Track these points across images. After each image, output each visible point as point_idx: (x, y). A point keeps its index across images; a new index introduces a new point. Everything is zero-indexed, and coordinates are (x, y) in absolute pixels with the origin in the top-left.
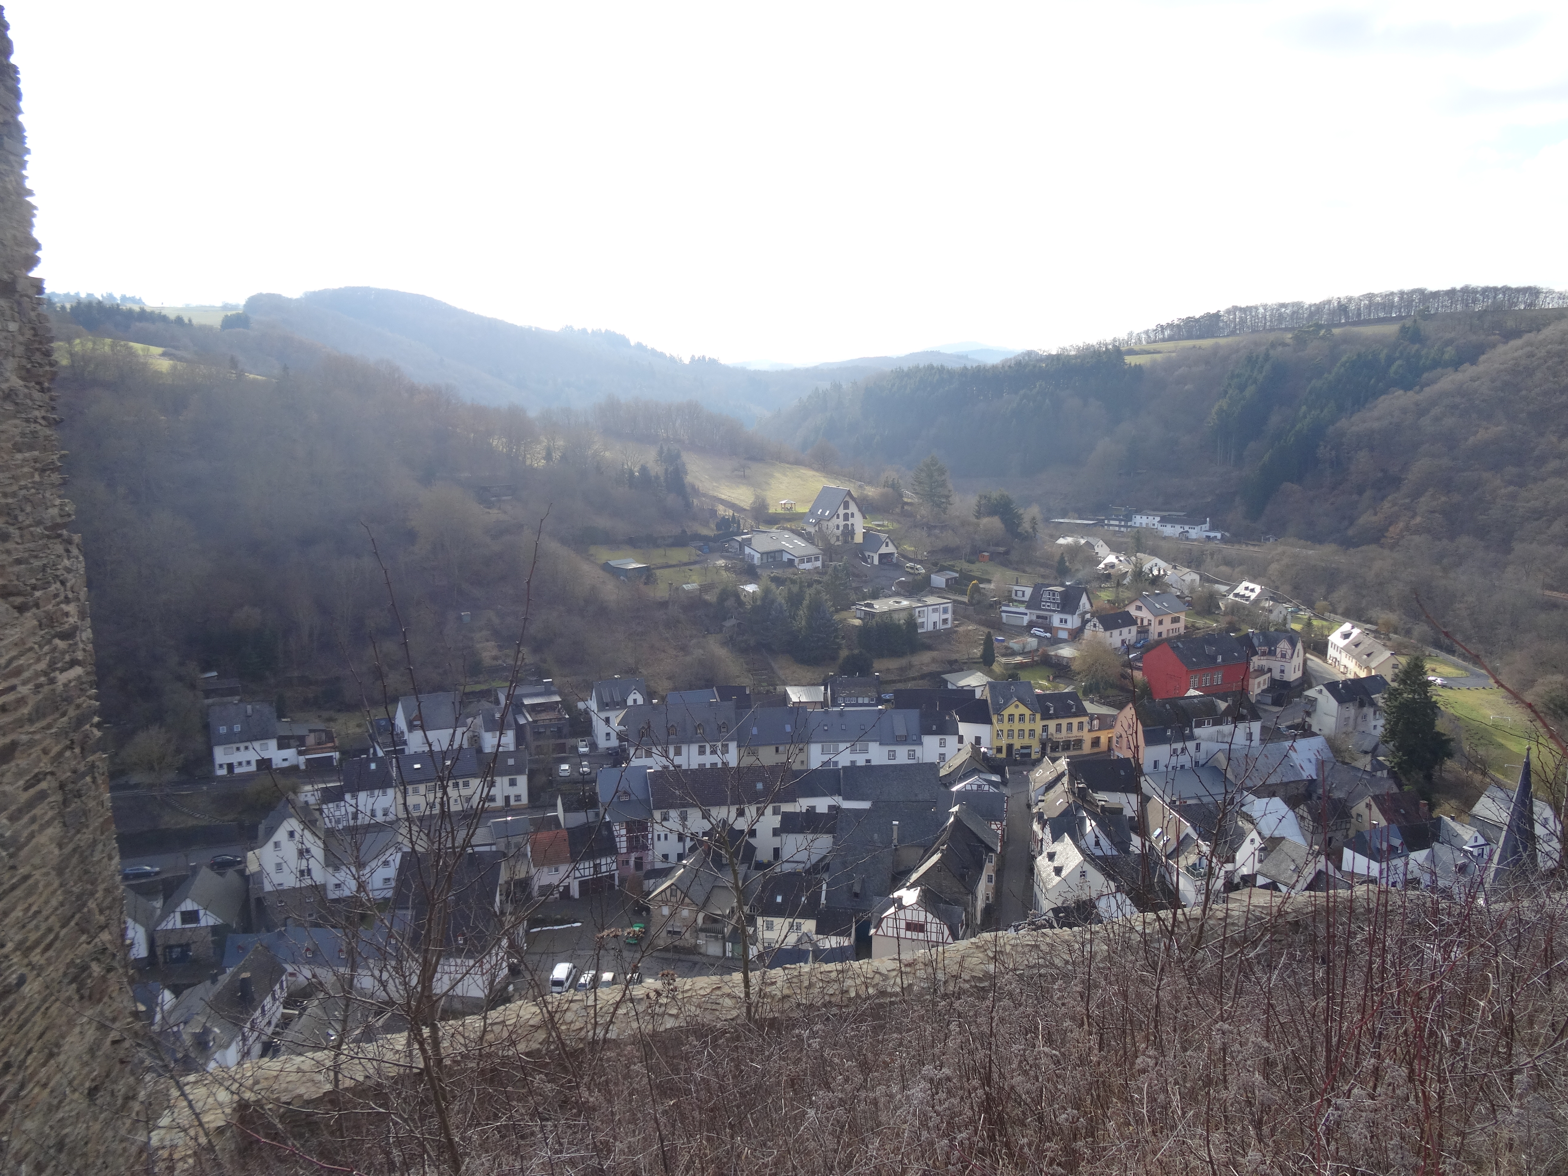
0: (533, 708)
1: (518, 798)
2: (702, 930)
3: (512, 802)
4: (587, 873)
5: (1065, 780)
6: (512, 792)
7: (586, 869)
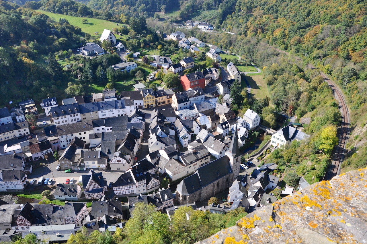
0: (28, 108)
1: (27, 133)
2: (72, 165)
3: (26, 134)
4: (45, 153)
5: (156, 118)
6: (25, 132)
7: (45, 152)
